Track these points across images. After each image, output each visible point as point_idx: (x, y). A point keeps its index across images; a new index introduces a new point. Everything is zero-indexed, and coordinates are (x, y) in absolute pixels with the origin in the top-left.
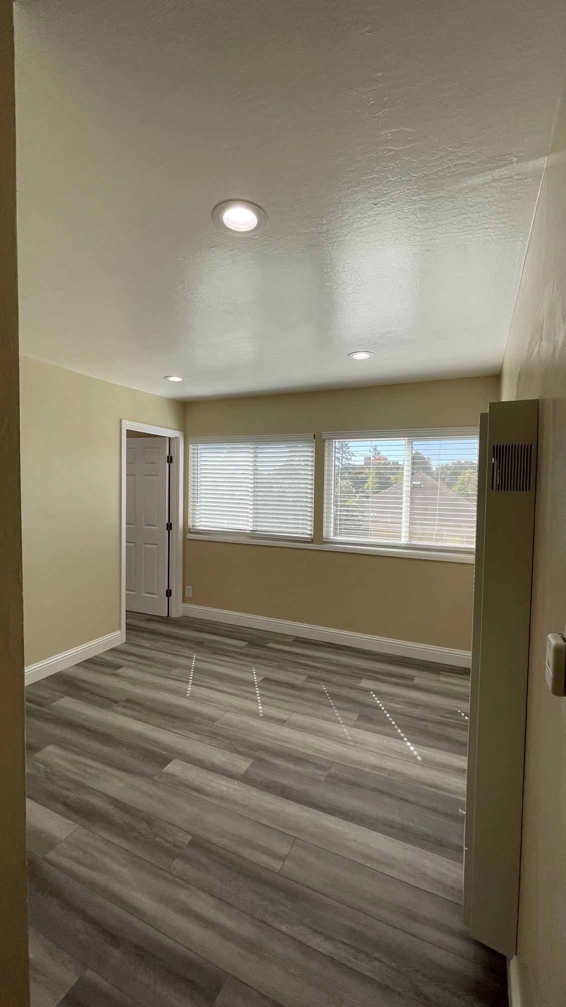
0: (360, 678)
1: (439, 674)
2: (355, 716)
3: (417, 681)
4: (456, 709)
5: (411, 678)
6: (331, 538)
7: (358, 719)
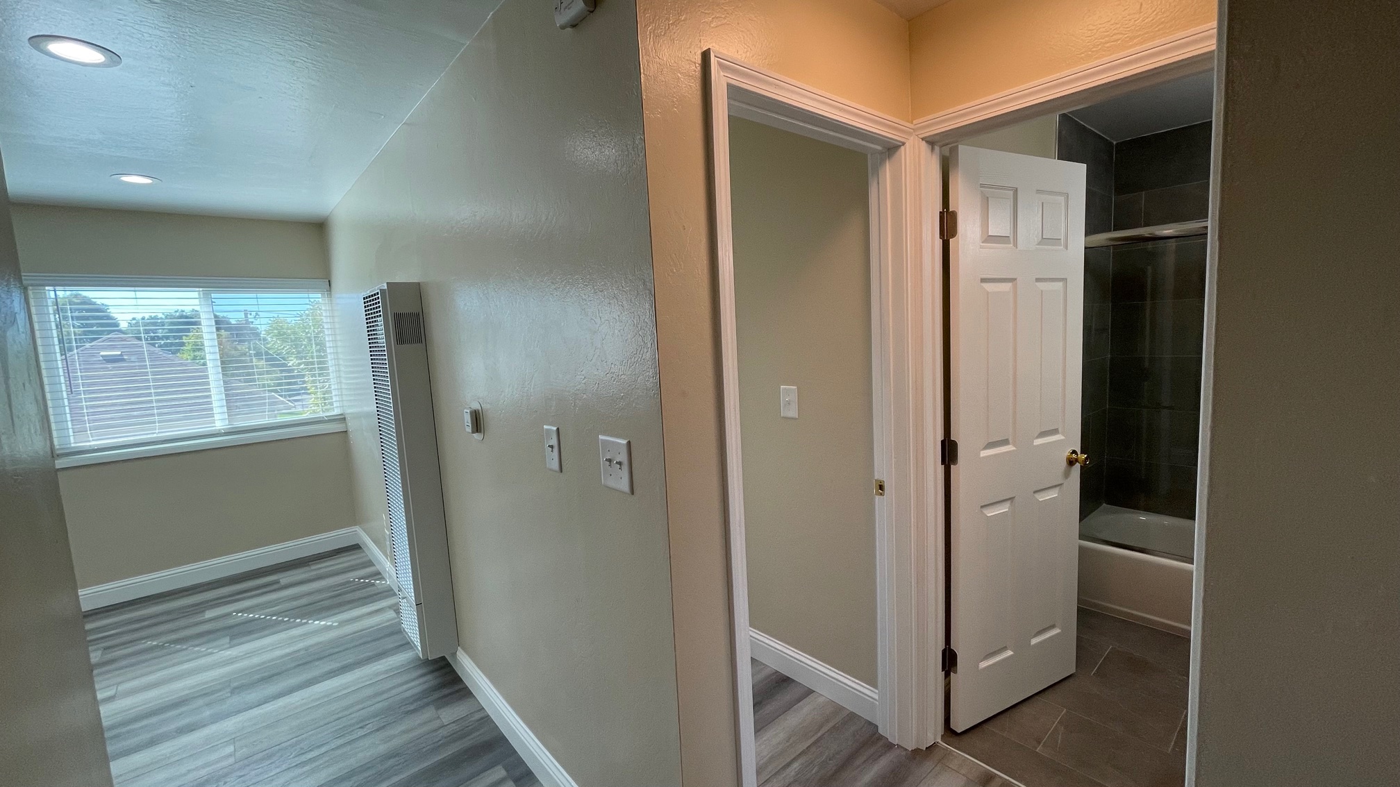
0: (203, 611)
1: (309, 565)
2: (227, 640)
3: (283, 582)
4: (348, 579)
5: (277, 582)
6: (73, 445)
7: (231, 640)
